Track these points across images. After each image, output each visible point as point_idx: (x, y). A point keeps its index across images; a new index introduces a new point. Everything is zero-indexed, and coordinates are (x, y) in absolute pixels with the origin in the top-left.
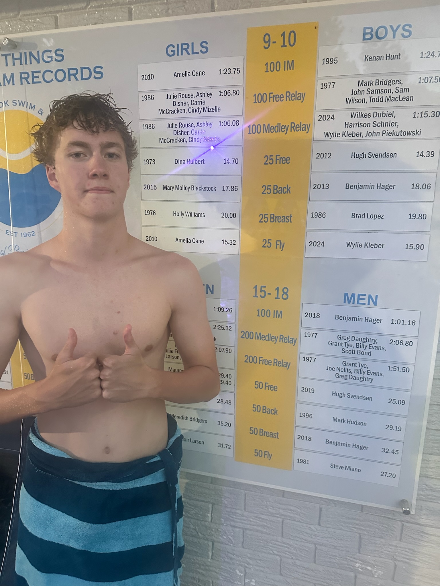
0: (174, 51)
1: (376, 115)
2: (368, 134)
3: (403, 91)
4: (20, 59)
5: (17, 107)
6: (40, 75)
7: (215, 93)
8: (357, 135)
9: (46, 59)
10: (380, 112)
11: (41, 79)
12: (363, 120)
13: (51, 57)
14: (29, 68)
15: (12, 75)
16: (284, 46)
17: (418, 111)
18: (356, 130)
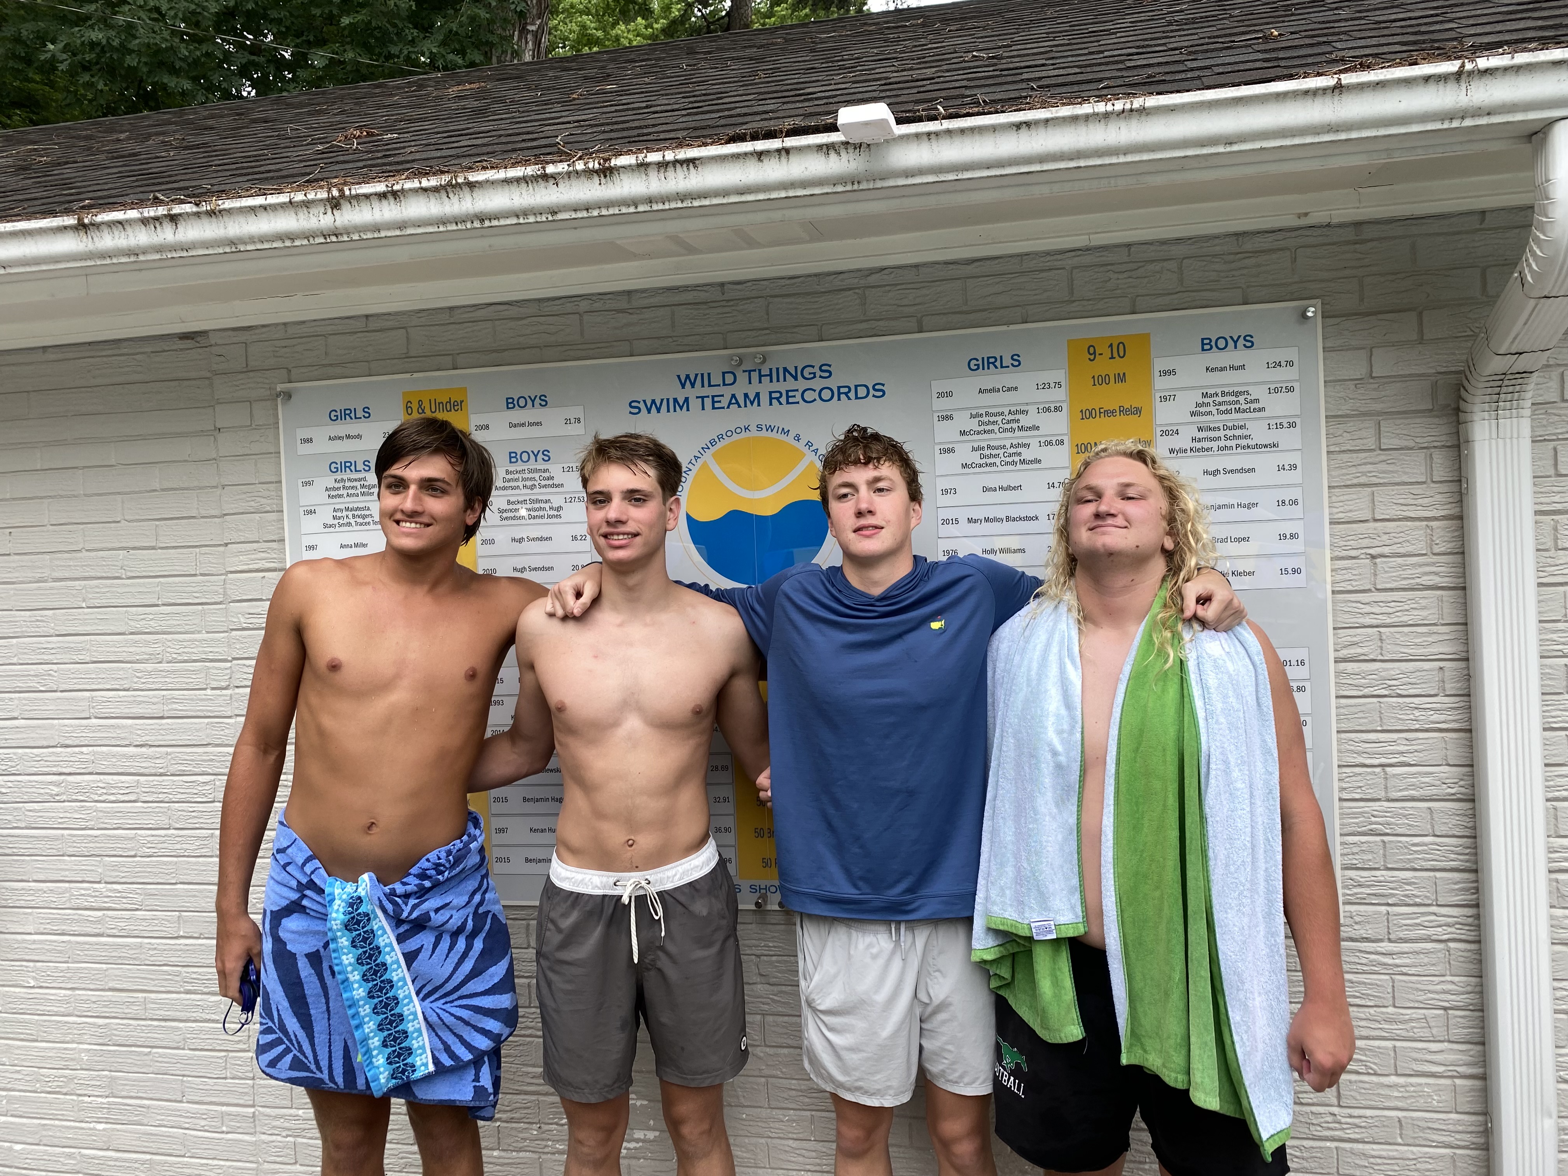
0: (978, 365)
1: (1226, 428)
2: (1219, 449)
3: (1252, 402)
4: (771, 375)
5: (764, 433)
6: (798, 395)
7: (1032, 409)
8: (1207, 450)
9: (806, 375)
10: (1230, 424)
11: (798, 398)
12: (1212, 434)
13: (814, 374)
14: (782, 387)
15: (758, 395)
16: (1112, 358)
17: (1273, 422)
18: (1206, 445)
